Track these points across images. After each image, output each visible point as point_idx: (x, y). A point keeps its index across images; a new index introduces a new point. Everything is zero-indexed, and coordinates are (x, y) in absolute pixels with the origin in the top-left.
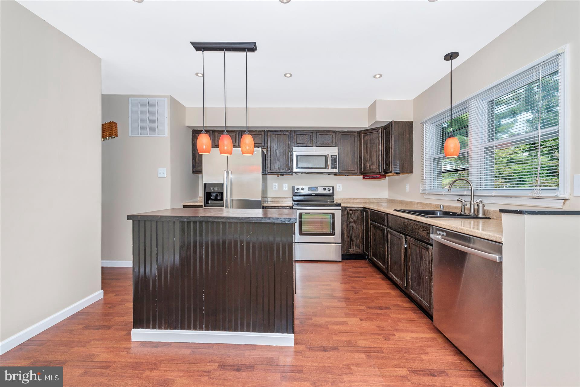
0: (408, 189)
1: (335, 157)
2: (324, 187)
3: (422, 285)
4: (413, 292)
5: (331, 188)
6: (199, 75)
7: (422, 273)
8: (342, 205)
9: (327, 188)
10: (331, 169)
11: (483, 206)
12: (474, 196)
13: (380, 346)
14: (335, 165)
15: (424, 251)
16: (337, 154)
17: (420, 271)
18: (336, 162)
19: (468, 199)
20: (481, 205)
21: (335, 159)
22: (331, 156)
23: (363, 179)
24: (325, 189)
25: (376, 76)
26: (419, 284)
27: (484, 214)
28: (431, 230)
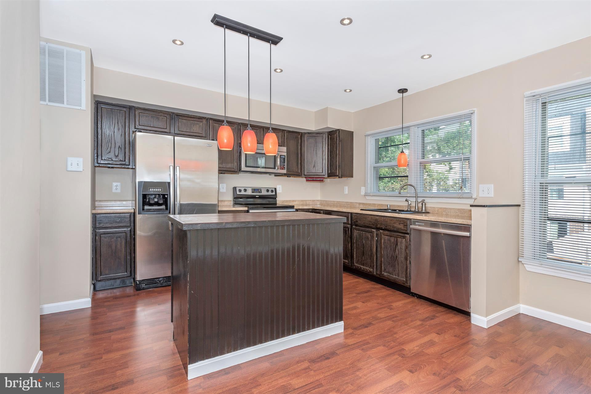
0: (346, 192)
1: (284, 157)
2: (267, 189)
3: (397, 266)
4: (385, 274)
5: (274, 190)
6: (176, 42)
7: (396, 257)
8: (295, 208)
9: (270, 190)
10: (280, 169)
11: (425, 204)
12: (417, 197)
13: (392, 314)
14: (284, 165)
15: (399, 240)
16: (285, 154)
17: (395, 256)
18: (284, 162)
19: (414, 200)
20: (424, 204)
21: (284, 159)
22: (281, 155)
23: (306, 181)
24: (268, 191)
25: (347, 91)
26: (393, 266)
27: (425, 210)
28: (408, 222)
